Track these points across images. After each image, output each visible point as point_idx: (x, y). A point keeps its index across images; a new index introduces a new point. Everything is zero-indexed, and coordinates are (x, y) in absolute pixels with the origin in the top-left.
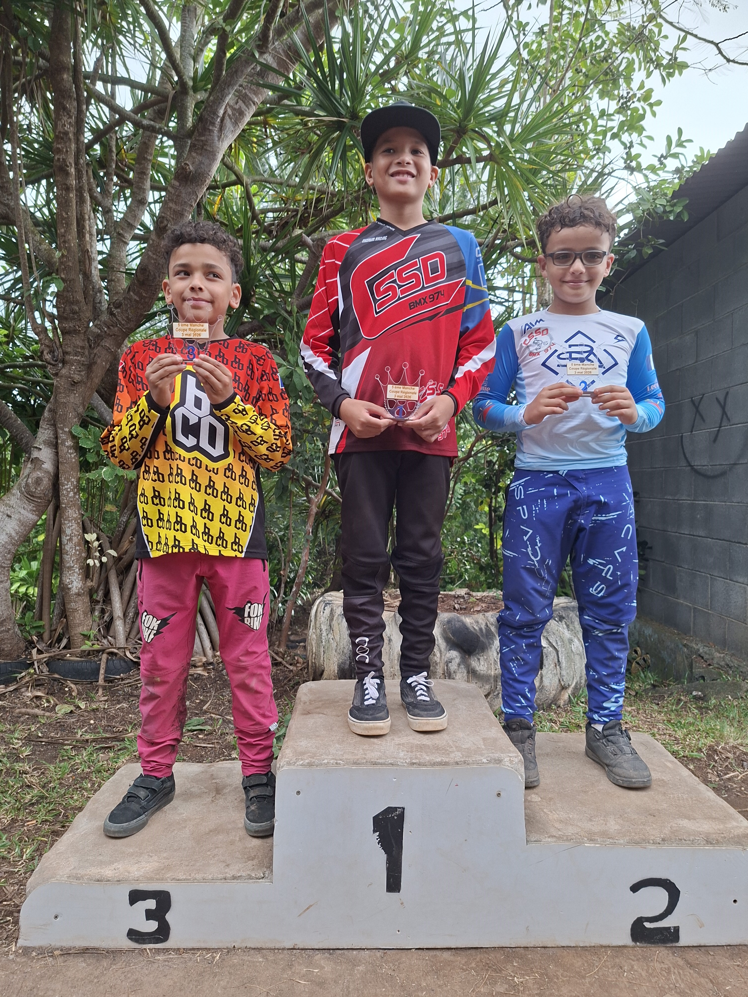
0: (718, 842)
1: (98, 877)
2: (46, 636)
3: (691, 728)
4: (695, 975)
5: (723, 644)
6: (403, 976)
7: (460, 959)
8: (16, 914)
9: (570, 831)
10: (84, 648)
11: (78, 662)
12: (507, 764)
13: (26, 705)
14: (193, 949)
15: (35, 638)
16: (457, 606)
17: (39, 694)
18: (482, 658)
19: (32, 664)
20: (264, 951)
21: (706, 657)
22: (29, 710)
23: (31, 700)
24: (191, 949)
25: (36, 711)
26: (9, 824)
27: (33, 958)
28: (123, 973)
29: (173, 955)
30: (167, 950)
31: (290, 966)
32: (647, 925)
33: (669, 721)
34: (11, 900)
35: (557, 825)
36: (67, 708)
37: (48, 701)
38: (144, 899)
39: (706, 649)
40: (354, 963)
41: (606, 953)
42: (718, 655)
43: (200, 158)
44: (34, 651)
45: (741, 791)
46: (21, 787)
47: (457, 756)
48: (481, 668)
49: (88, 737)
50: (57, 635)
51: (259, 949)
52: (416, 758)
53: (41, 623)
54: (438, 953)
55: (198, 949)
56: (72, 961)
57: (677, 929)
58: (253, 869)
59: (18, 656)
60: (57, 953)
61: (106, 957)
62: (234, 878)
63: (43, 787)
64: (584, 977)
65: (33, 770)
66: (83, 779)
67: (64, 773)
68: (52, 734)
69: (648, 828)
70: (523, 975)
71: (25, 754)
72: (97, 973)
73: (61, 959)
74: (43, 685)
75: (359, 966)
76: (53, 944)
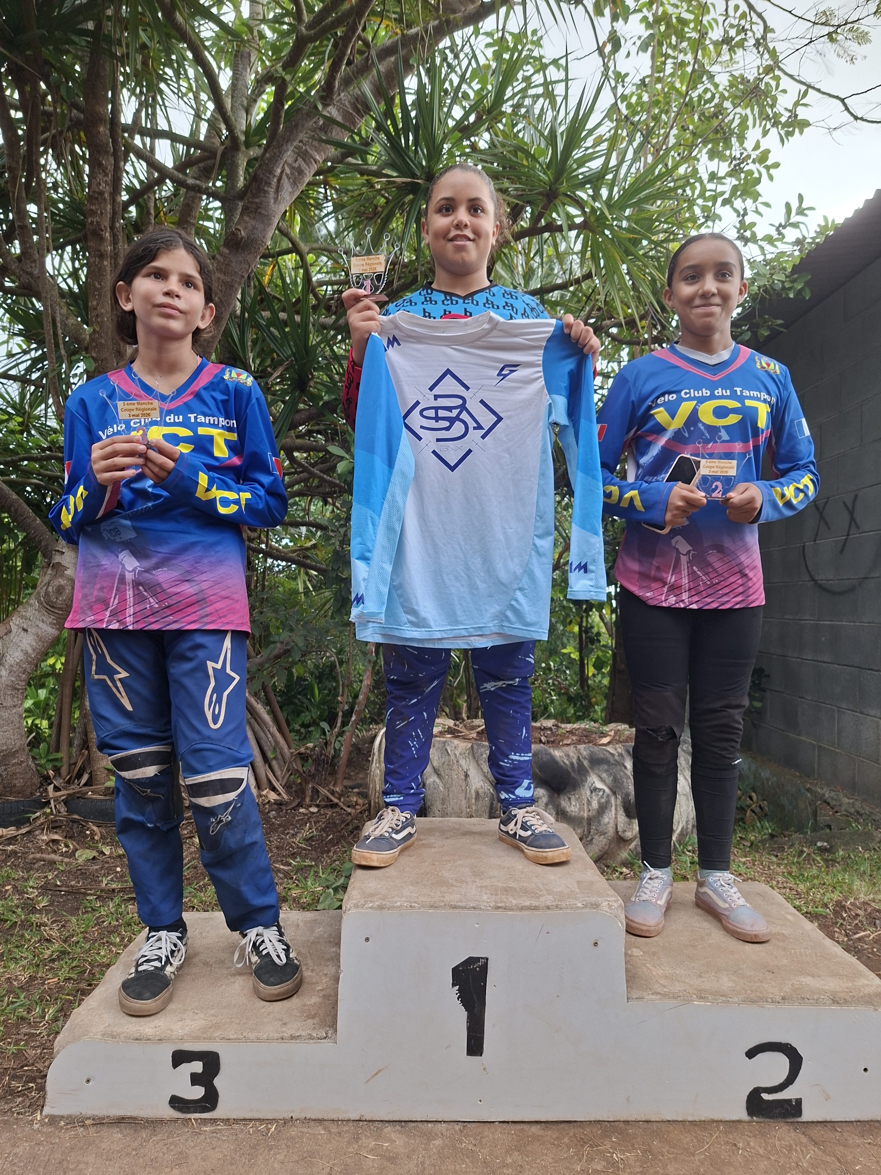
0: (846, 1002)
1: (137, 1035)
2: (64, 770)
3: (816, 881)
4: (820, 1153)
5: (853, 788)
6: (486, 1151)
7: (551, 1134)
8: (39, 1081)
9: (677, 987)
11: (101, 801)
12: (606, 909)
13: (41, 851)
14: (245, 1120)
15: (51, 773)
16: (543, 739)
17: (56, 837)
18: (573, 797)
19: (48, 803)
20: (327, 1123)
21: (833, 803)
22: (44, 856)
23: (47, 844)
24: (241, 1120)
25: (53, 856)
26: (27, 982)
27: (62, 1128)
28: (165, 1145)
29: (221, 1126)
30: (214, 1121)
31: (357, 1139)
32: (765, 1096)
33: (790, 873)
34: (33, 1064)
35: (663, 981)
36: (90, 854)
37: (67, 846)
38: (190, 1061)
39: (833, 794)
40: (430, 1137)
41: (718, 1129)
42: (847, 800)
43: (253, 222)
44: (51, 788)
45: (873, 953)
46: (40, 940)
47: (549, 900)
48: (573, 808)
49: (114, 886)
50: (77, 769)
51: (320, 1121)
52: (502, 902)
53: (59, 755)
54: (526, 1127)
55: (251, 1120)
56: (105, 1132)
57: (799, 1102)
58: (314, 1028)
59: (32, 794)
60: (88, 1122)
61: (145, 1128)
62: (292, 1038)
63: (65, 941)
64: (693, 1155)
65: (52, 923)
66: (111, 933)
67: (87, 926)
68: (73, 883)
69: (766, 986)
70: (623, 1152)
71: (41, 905)
72: (136, 1144)
73: (92, 1130)
74: (60, 827)
75: (435, 1140)
76: (84, 1113)
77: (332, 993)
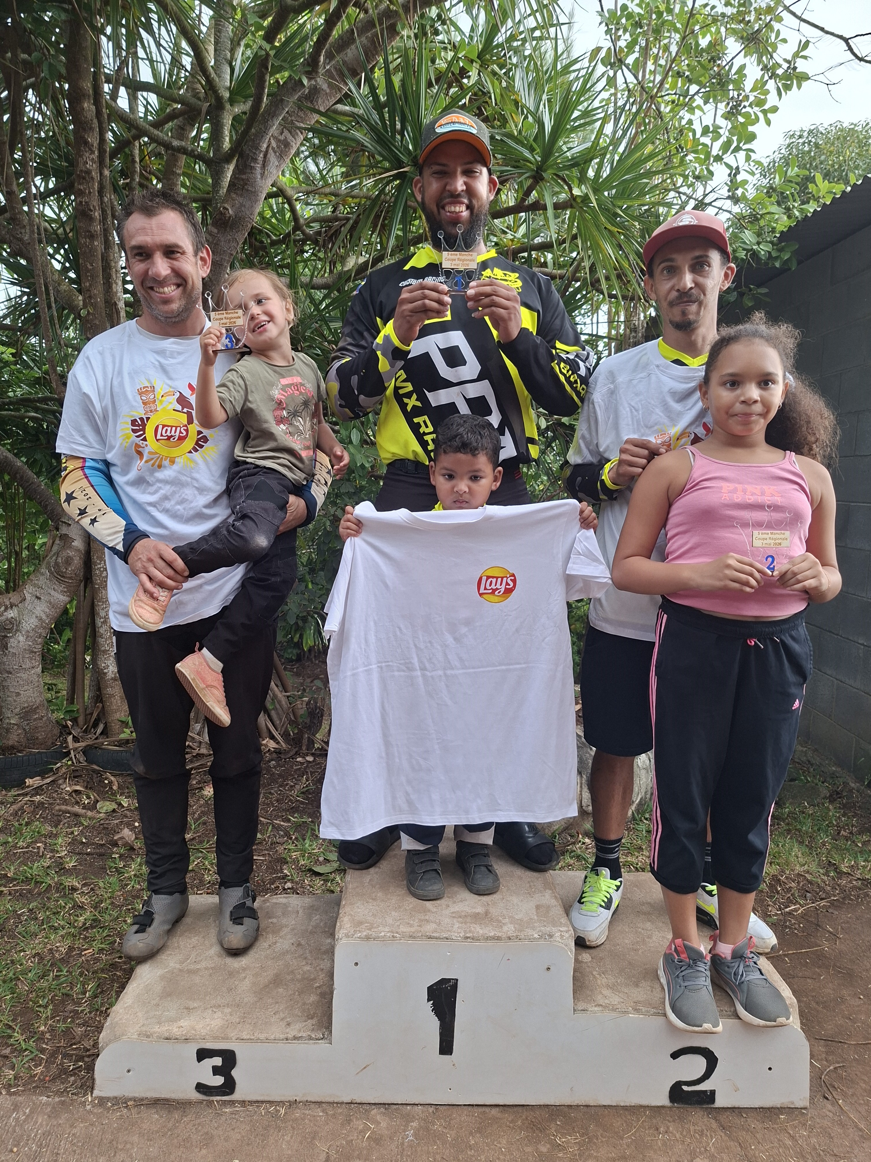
1: (166, 1035)
2: (81, 720)
4: (726, 1138)
7: (507, 1117)
8: (86, 1059)
10: (122, 736)
11: (117, 752)
12: (558, 939)
13: (65, 802)
14: (258, 1102)
15: (69, 723)
17: (78, 788)
19: (68, 753)
20: (324, 1105)
22: (69, 808)
23: (70, 795)
24: (255, 1102)
26: (67, 953)
27: (109, 1109)
28: (194, 1125)
29: (239, 1108)
30: (232, 1103)
31: (349, 1121)
32: (685, 1088)
34: (80, 1043)
35: (605, 992)
36: (108, 806)
37: (88, 797)
38: (211, 1057)
40: (408, 1119)
41: (645, 1114)
43: (241, 200)
46: (73, 908)
47: (509, 929)
50: (93, 720)
51: (319, 1103)
52: (470, 932)
53: (75, 708)
54: (487, 1110)
55: (263, 1102)
56: (145, 1112)
57: (713, 1093)
58: (313, 1030)
59: (53, 744)
60: (130, 1103)
61: (177, 1109)
62: (295, 1038)
63: (95, 908)
64: (622, 1138)
65: (83, 887)
66: (134, 898)
67: (114, 891)
68: (97, 841)
70: (564, 1135)
71: (71, 865)
72: (170, 1125)
73: (134, 1111)
74: (81, 776)
75: (413, 1121)
76: (126, 1095)
77: (327, 990)
